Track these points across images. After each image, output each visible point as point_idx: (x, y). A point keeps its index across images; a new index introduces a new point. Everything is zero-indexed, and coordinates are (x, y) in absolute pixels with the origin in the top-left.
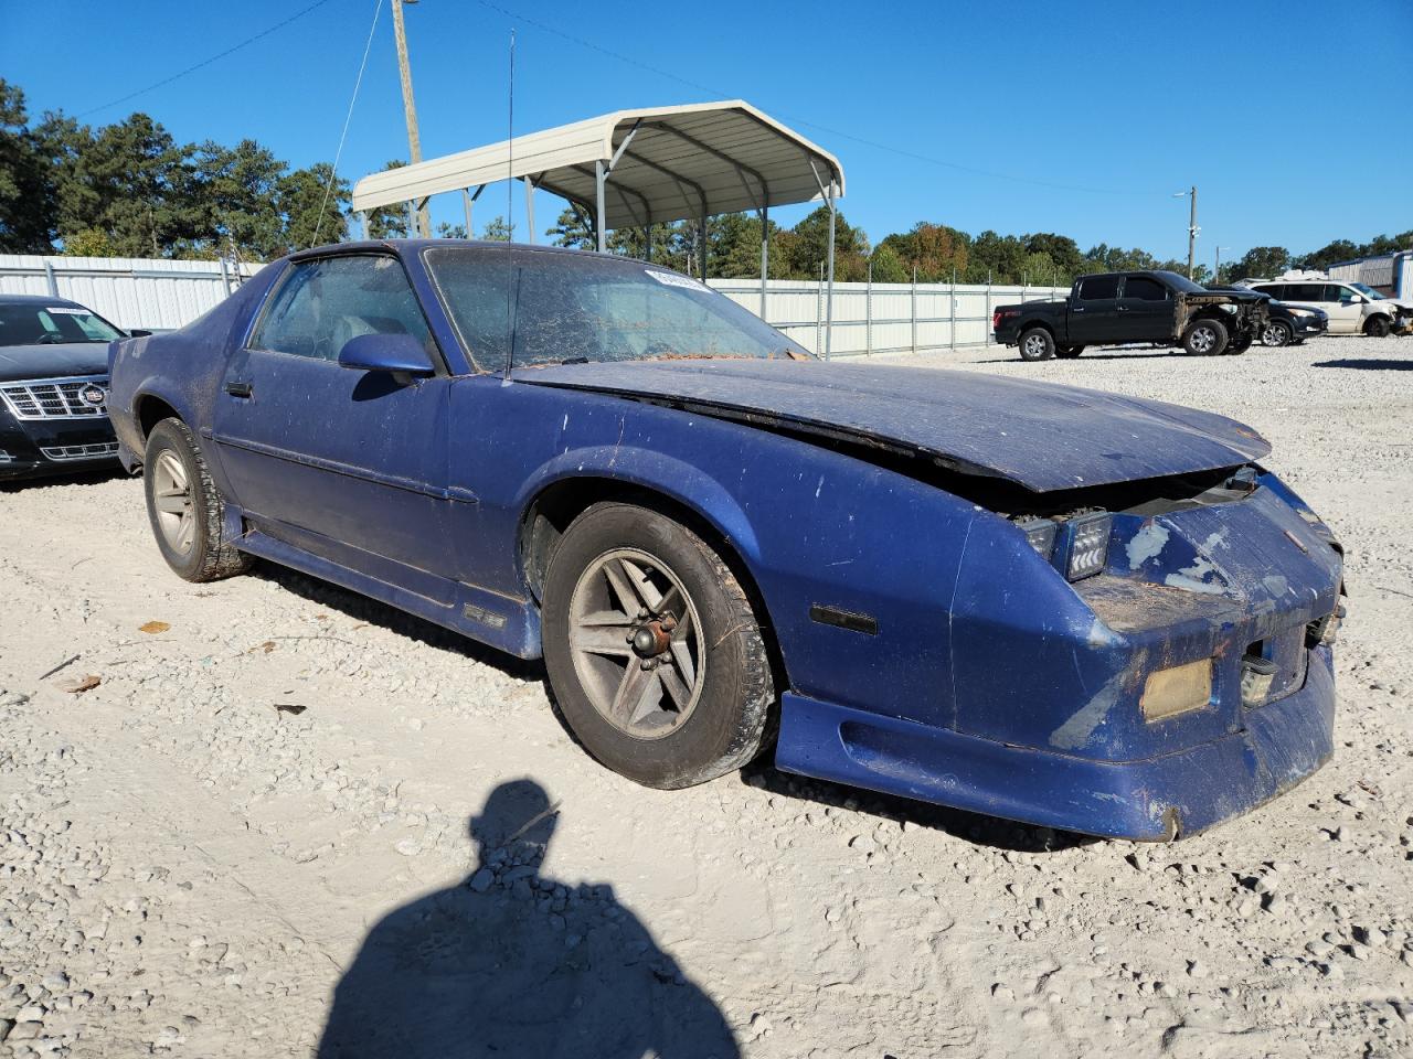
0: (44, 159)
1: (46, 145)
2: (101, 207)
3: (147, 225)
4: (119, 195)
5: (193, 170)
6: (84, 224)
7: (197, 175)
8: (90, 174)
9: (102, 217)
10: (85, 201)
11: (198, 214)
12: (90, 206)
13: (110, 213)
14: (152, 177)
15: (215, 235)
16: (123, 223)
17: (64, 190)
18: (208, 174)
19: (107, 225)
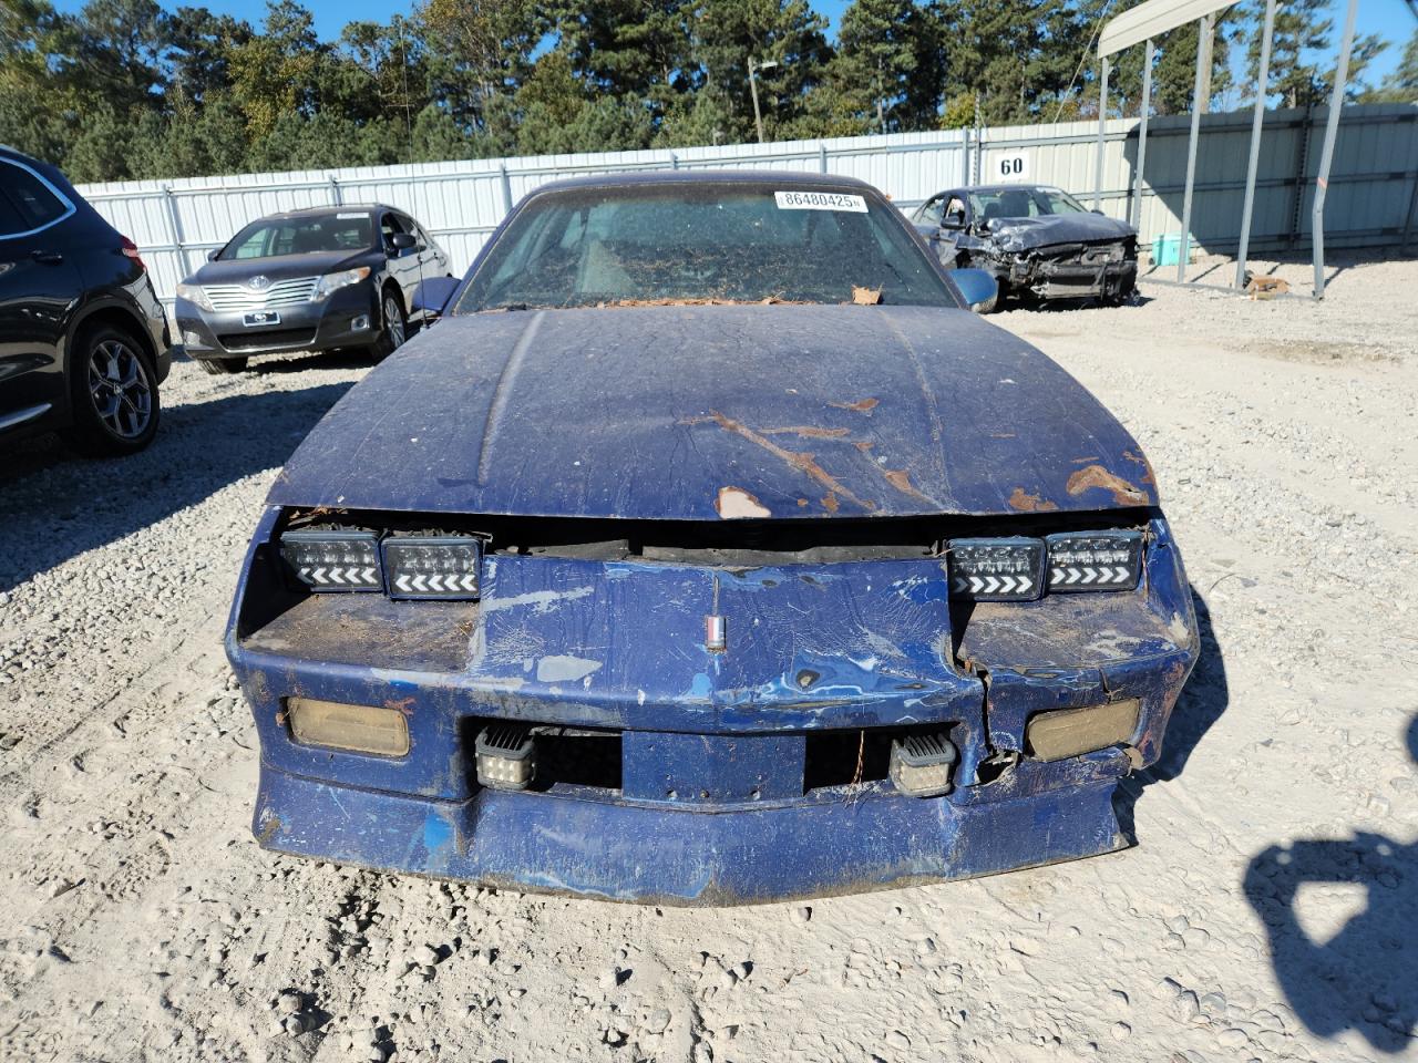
0: (944, 27)
1: (948, 11)
2: (981, 67)
3: (1016, 82)
4: (1000, 54)
5: (1071, 14)
6: (964, 87)
7: (1076, 20)
8: (980, 35)
9: (980, 78)
10: (968, 64)
11: (1068, 62)
12: (972, 68)
13: (987, 73)
14: (1031, 28)
15: (1080, 82)
16: (995, 83)
17: (952, 56)
18: (1087, 15)
19: (982, 86)
